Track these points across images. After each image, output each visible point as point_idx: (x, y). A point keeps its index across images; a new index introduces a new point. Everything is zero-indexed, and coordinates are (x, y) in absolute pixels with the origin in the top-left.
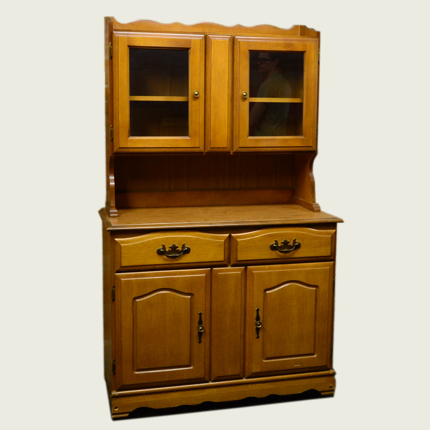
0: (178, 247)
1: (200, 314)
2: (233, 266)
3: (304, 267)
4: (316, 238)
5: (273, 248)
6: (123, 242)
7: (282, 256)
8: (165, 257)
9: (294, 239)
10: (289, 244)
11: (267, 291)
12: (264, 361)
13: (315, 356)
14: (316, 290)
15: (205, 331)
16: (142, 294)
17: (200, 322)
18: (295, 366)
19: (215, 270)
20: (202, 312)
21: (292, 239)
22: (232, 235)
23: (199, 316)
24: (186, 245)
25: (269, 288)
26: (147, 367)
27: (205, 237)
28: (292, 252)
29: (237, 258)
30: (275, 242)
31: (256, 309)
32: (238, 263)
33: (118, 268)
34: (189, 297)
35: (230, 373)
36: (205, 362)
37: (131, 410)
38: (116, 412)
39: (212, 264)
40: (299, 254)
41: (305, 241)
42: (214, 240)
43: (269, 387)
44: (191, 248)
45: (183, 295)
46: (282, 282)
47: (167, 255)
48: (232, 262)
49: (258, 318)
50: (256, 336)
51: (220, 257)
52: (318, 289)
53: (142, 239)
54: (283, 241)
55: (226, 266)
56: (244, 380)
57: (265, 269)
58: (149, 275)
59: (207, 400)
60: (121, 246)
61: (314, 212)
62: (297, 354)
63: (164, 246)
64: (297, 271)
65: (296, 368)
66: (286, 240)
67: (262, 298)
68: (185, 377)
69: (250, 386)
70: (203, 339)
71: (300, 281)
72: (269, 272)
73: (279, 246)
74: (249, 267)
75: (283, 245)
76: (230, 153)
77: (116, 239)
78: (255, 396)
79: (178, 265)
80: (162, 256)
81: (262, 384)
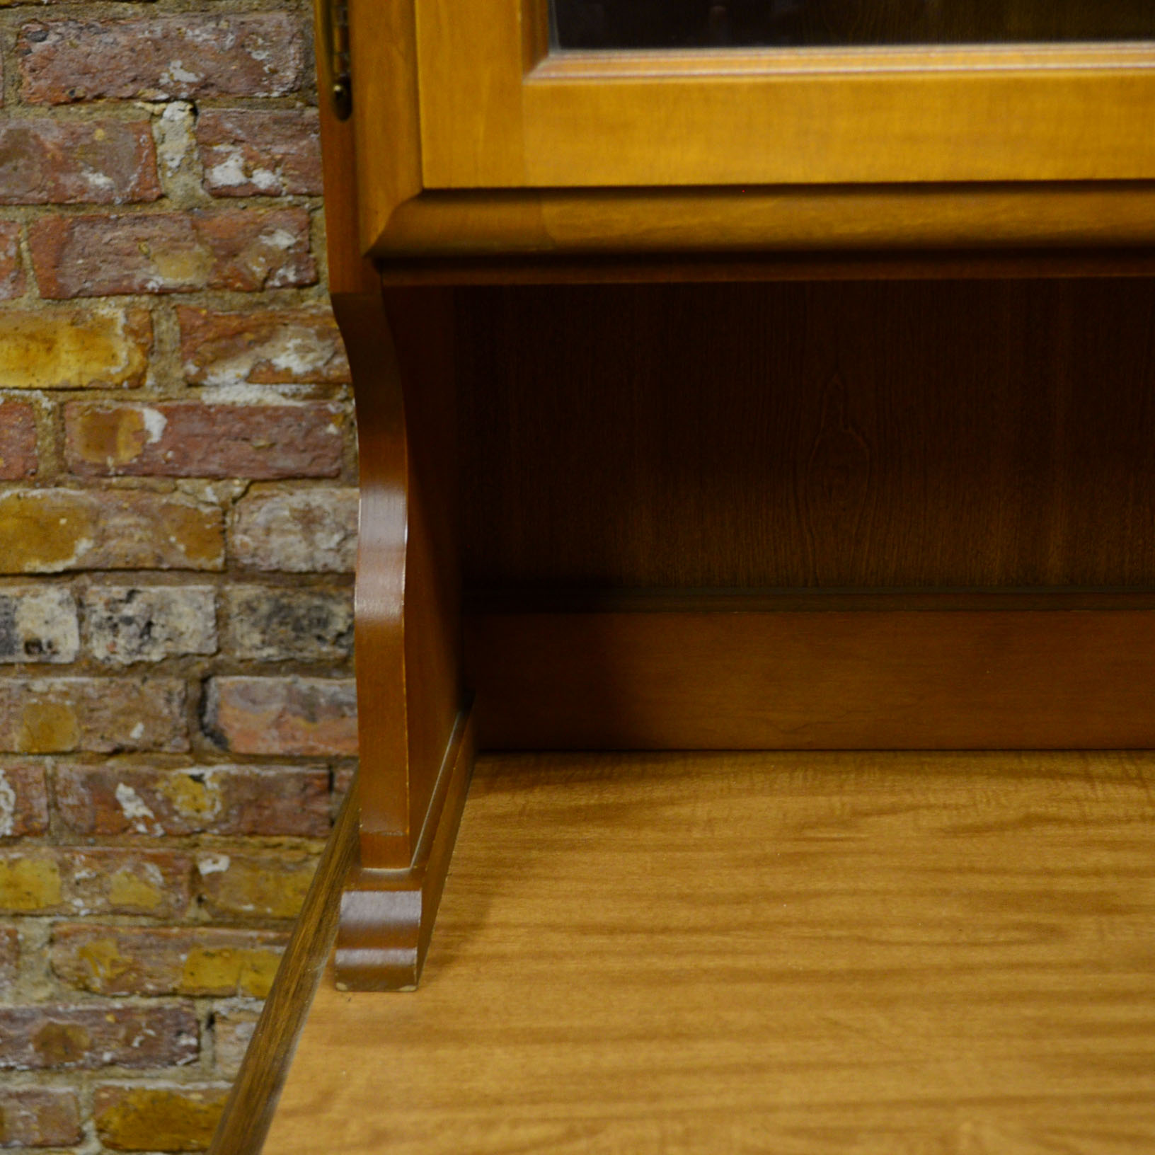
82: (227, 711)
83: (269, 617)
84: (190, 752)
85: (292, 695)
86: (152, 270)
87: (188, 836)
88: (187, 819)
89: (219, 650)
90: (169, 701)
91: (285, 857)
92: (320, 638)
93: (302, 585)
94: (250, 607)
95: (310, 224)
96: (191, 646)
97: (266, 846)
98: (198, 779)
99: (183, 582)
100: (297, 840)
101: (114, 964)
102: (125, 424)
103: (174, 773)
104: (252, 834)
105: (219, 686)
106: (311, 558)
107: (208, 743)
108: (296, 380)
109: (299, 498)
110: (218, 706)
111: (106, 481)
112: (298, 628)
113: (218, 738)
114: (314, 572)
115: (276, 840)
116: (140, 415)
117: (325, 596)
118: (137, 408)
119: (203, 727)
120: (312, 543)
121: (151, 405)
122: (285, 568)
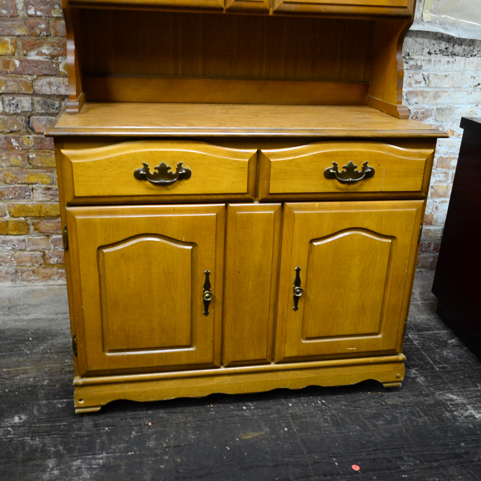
0: (169, 168)
1: (207, 274)
2: (262, 201)
3: (376, 207)
4: (401, 161)
5: (329, 175)
6: (76, 157)
7: (342, 189)
8: (148, 183)
9: (364, 162)
10: (355, 170)
11: (314, 242)
12: (304, 342)
13: (380, 336)
14: (391, 243)
15: (214, 299)
16: (112, 241)
17: (207, 286)
18: (348, 349)
19: (232, 207)
20: (209, 271)
21: (360, 162)
22: (263, 151)
23: (204, 276)
24: (184, 166)
25: (318, 237)
26: (124, 348)
27: (217, 152)
28: (360, 183)
29: (269, 190)
30: (332, 166)
31: (296, 268)
32: (270, 197)
33: (69, 198)
34: (190, 248)
35: (251, 356)
36: (213, 342)
37: (104, 403)
38: (80, 406)
39: (228, 197)
40: (371, 186)
41: (381, 166)
42: (231, 159)
43: (309, 376)
44: (192, 171)
45: (180, 244)
46: (339, 230)
47: (151, 181)
48: (261, 196)
49: (298, 282)
50: (294, 307)
51: (241, 187)
52: (394, 242)
53: (108, 152)
54: (346, 165)
55: (251, 201)
56: (273, 366)
57: (313, 209)
58: (123, 212)
59: (216, 391)
60: (72, 163)
61: (399, 118)
62: (354, 333)
63: (146, 166)
64: (365, 213)
65: (350, 352)
66: (351, 163)
67: (307, 252)
68: (184, 361)
69: (280, 373)
70: (211, 310)
71: (368, 228)
72: (319, 213)
73: (340, 172)
74: (287, 204)
75: (345, 171)
76: (267, 11)
77: (63, 151)
78: (287, 387)
79: (169, 198)
80: (144, 182)
81: (298, 372)
82: (34, 123)
83: (42, 104)
84: (27, 132)
85: (47, 120)
86: (16, 31)
87: (27, 150)
88: (26, 146)
89: (32, 110)
90: (22, 121)
91: (47, 154)
92: (53, 109)
93: (49, 97)
94: (38, 102)
95: (49, 23)
96: (26, 110)
97: (43, 152)
98: (29, 138)
99: (24, 96)
100: (49, 151)
101: (12, 177)
102: (11, 63)
103: (23, 136)
104: (40, 149)
105: (32, 118)
106: (51, 92)
107: (30, 130)
108: (47, 55)
109: (48, 79)
110: (32, 122)
111: (7, 75)
112: (48, 106)
113: (32, 129)
114: (52, 95)
115: (45, 151)
116: (14, 61)
117: (54, 100)
118: (14, 60)
119: (29, 127)
120: (51, 89)
121: (16, 59)
122: (45, 94)
